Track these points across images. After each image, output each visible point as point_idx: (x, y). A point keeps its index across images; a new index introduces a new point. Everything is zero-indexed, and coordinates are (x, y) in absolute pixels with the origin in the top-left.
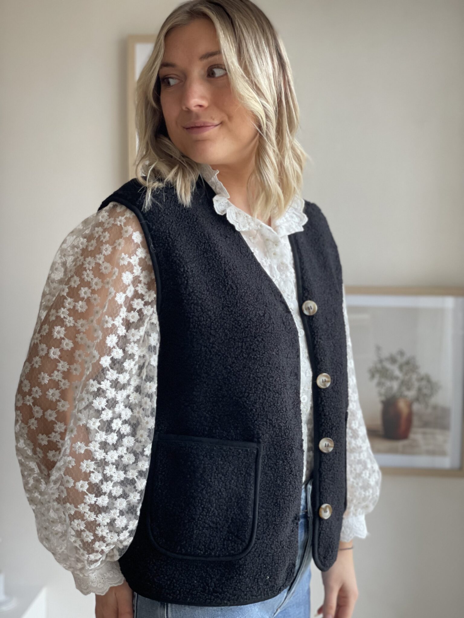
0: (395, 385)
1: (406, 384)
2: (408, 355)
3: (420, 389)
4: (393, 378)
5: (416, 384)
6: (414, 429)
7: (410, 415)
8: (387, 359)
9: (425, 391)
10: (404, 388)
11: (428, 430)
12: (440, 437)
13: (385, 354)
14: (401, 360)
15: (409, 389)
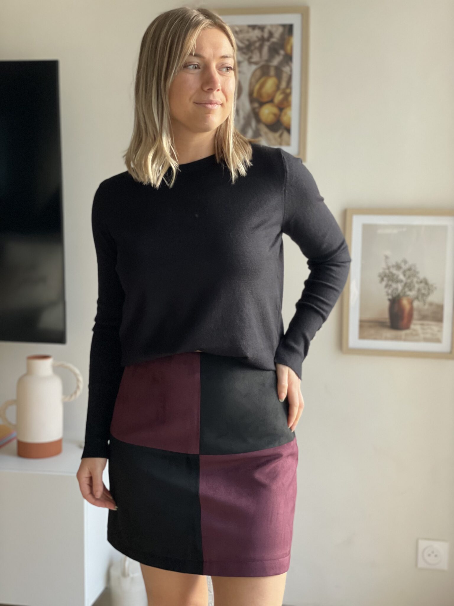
0: (400, 287)
1: (408, 286)
2: (410, 262)
3: (419, 290)
4: (398, 281)
5: (417, 286)
6: (414, 322)
7: (412, 309)
8: (393, 266)
9: (423, 291)
10: (407, 289)
11: (425, 322)
12: (434, 327)
13: (392, 262)
14: (404, 267)
15: (410, 290)
